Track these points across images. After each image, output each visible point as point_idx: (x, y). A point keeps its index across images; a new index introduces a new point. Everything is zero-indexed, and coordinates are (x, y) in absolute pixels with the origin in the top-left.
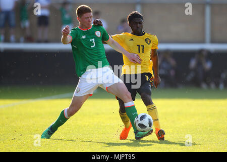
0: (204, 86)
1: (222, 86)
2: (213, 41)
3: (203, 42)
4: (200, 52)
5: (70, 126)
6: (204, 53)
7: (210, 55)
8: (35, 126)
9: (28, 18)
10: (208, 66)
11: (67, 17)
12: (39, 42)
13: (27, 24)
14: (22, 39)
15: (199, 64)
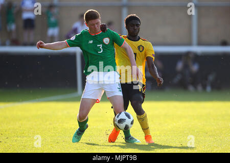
0: (191, 88)
1: (209, 89)
2: (200, 44)
3: (190, 44)
4: (187, 54)
5: (56, 129)
6: (191, 56)
7: (197, 58)
8: (21, 129)
9: (14, 21)
10: (195, 68)
11: (53, 20)
12: (25, 45)
13: (13, 27)
14: (8, 42)
15: (186, 66)
